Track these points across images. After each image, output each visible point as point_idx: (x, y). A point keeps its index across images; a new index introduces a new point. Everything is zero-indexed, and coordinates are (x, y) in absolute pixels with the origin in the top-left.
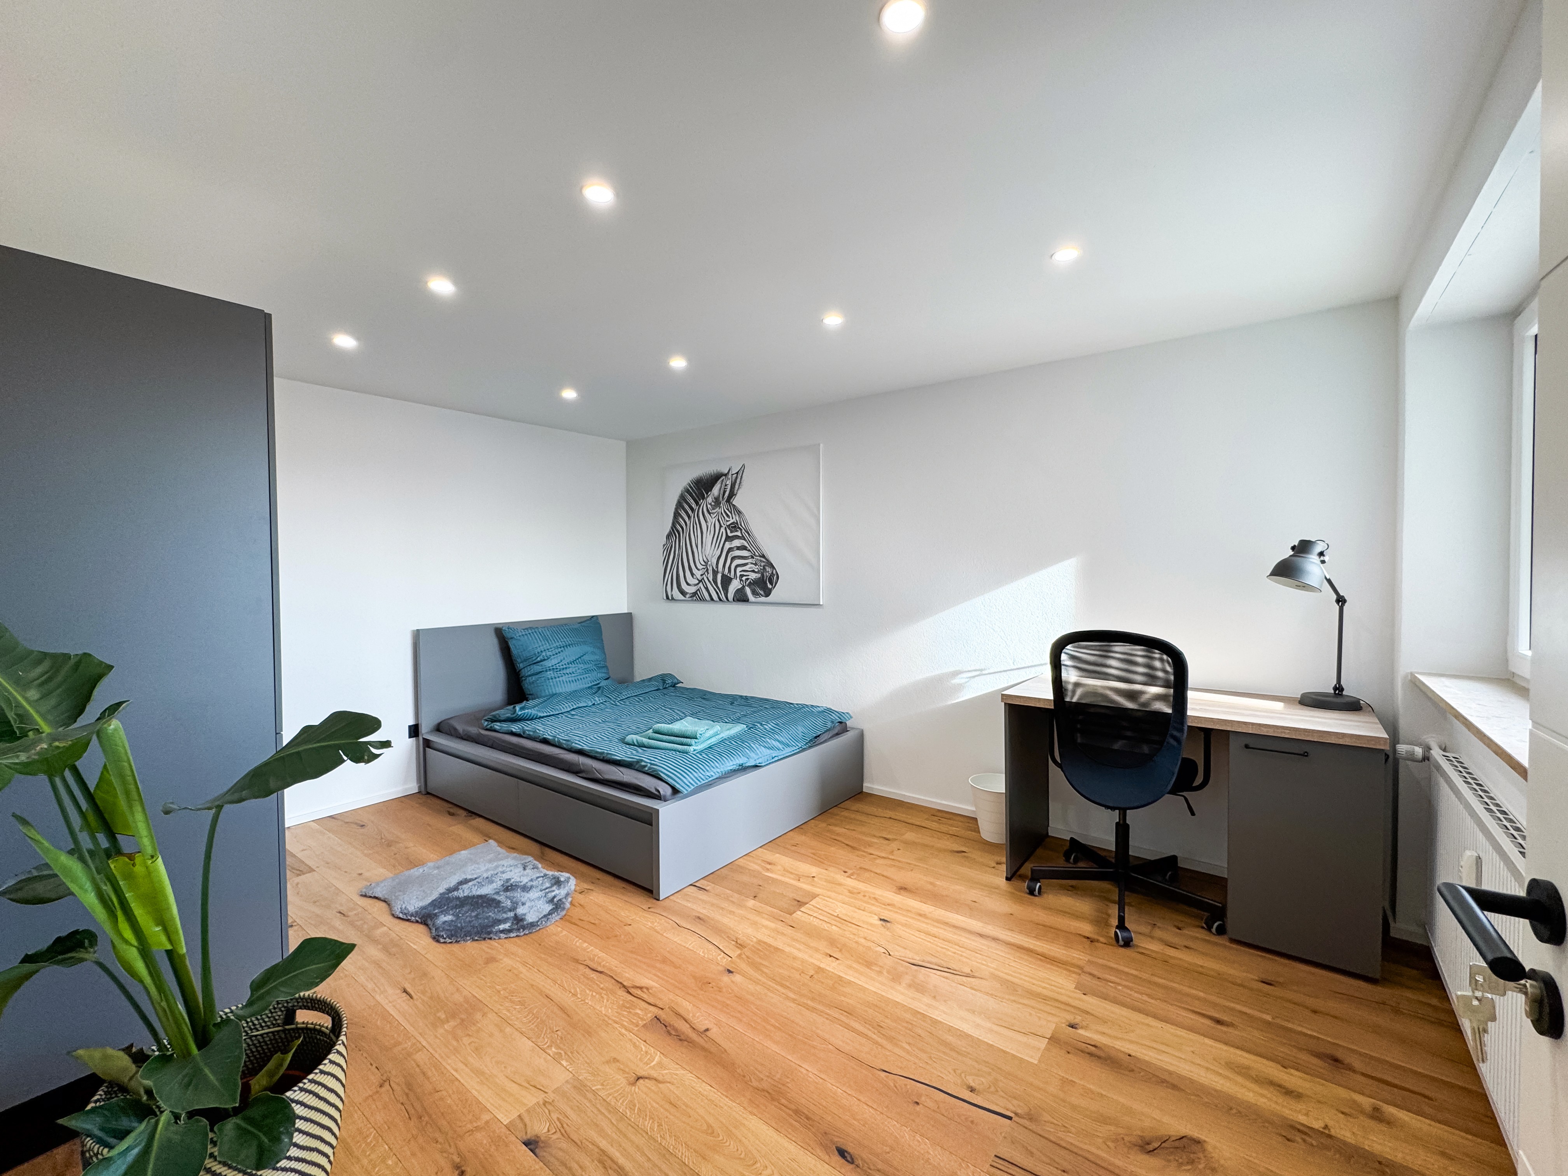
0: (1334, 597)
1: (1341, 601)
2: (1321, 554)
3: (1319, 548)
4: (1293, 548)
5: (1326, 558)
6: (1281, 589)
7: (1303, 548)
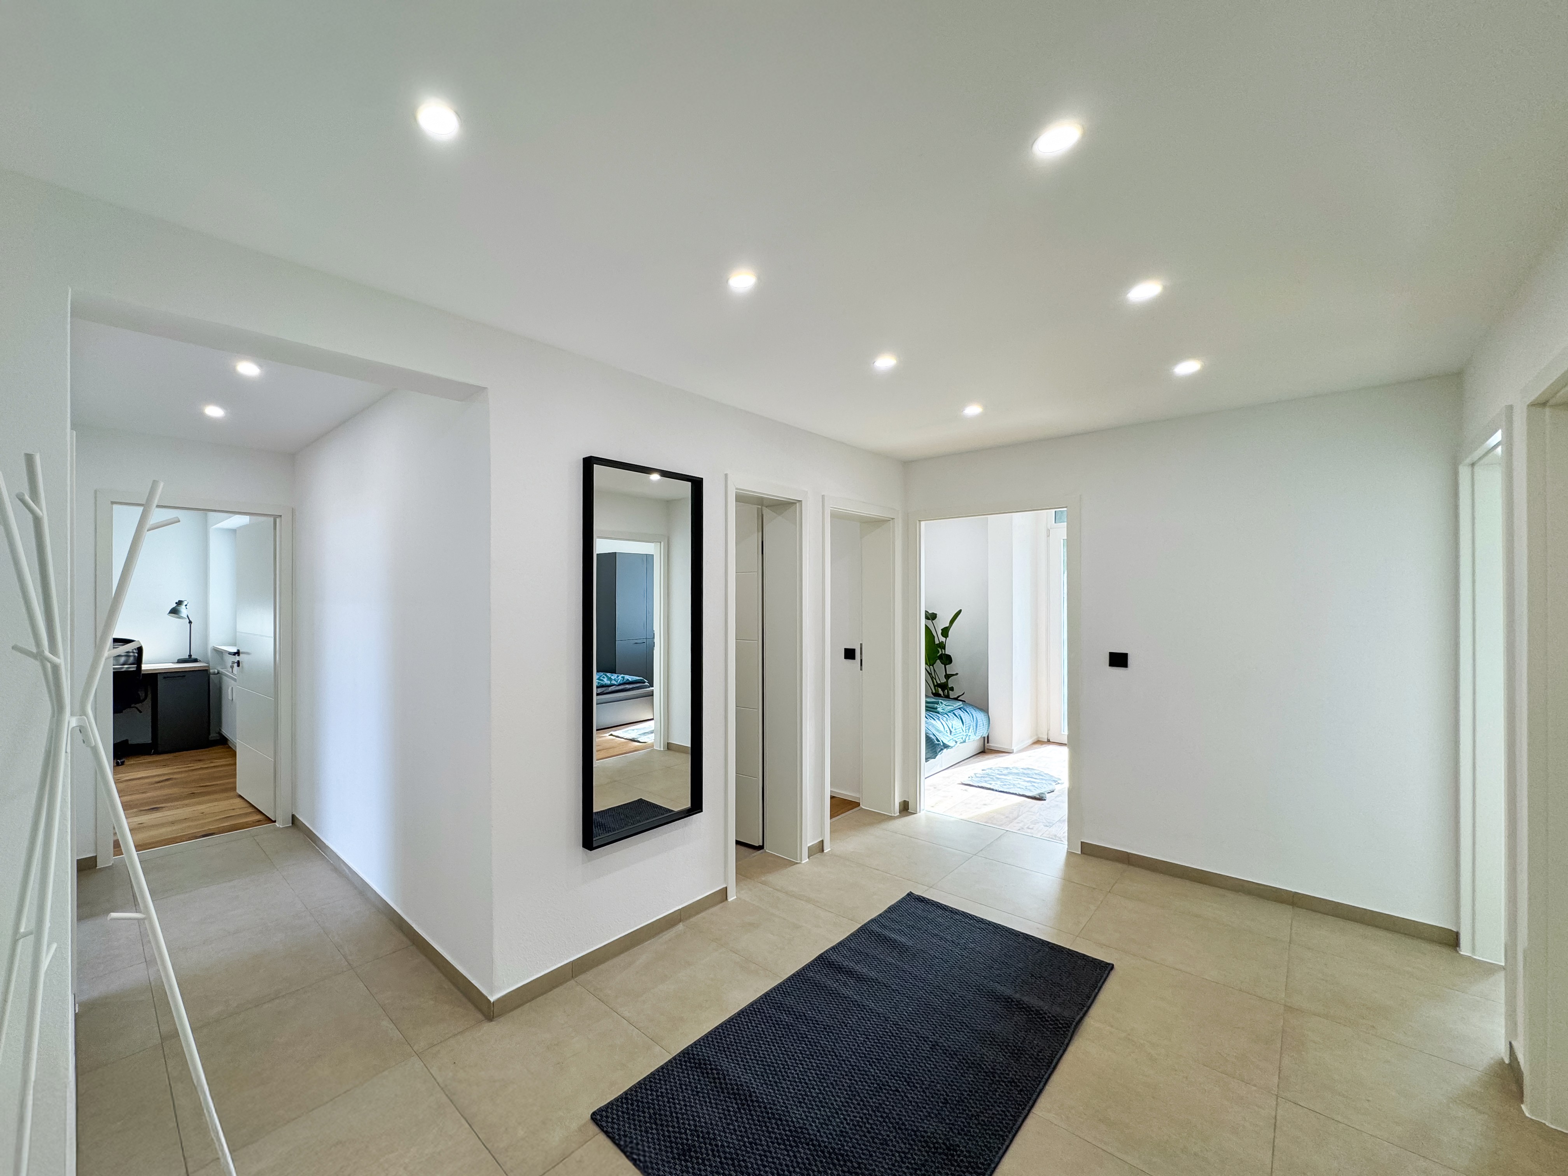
0: (188, 621)
1: (190, 622)
2: (186, 605)
3: (185, 603)
4: (176, 603)
5: (187, 607)
6: (173, 619)
7: (180, 603)
